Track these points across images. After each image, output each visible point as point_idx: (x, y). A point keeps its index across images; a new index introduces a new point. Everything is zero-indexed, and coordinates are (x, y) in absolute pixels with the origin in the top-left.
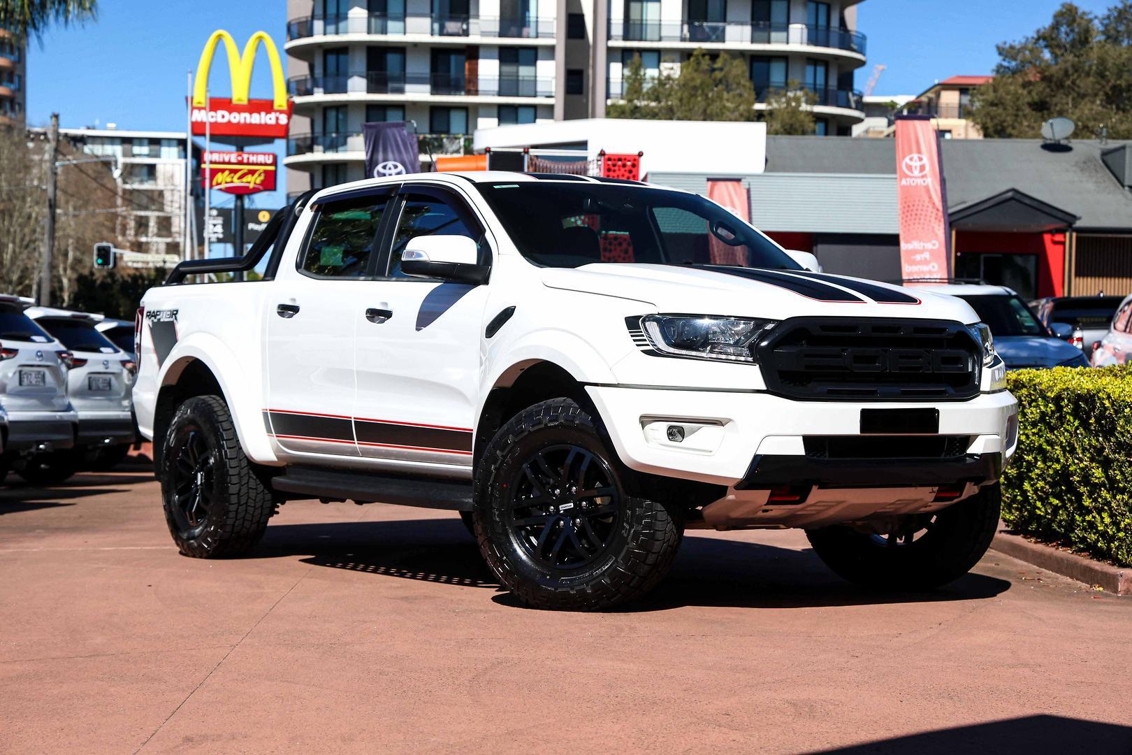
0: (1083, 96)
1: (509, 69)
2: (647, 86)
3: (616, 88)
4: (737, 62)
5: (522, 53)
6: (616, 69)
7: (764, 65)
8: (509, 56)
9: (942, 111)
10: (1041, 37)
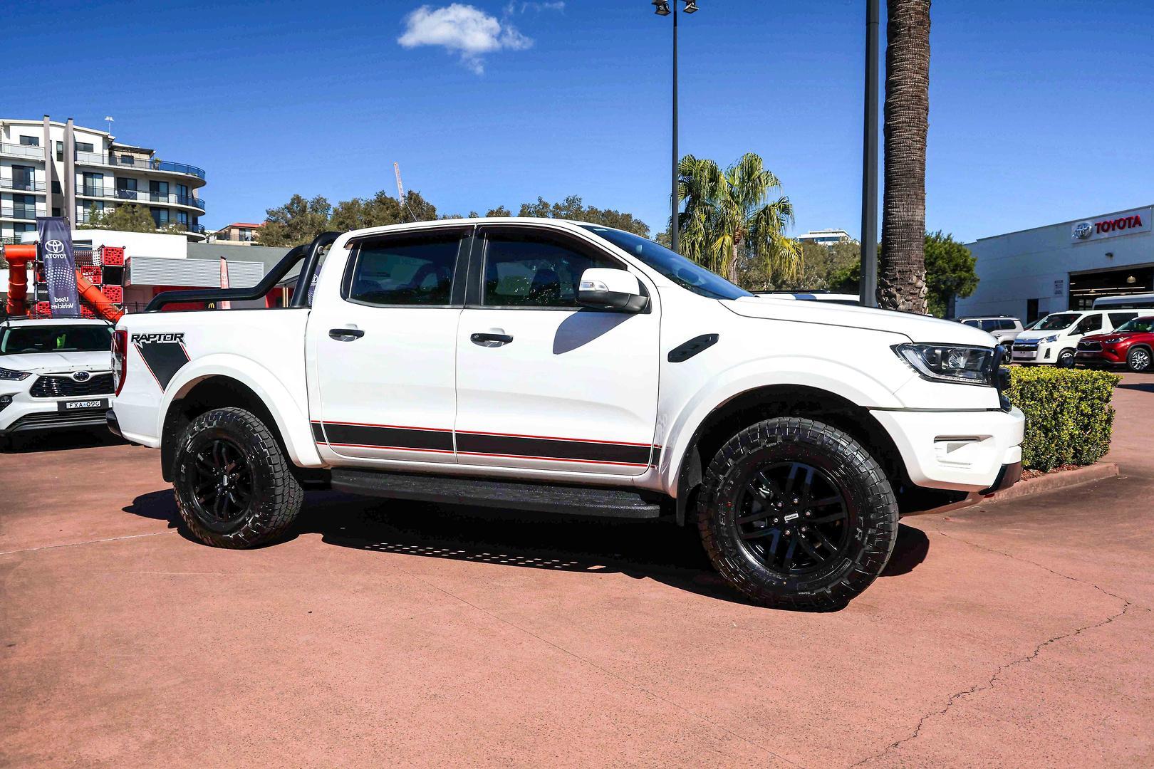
0: (305, 234)
1: (19, 205)
2: (101, 218)
3: (80, 218)
4: (145, 209)
5: (26, 198)
6: (80, 209)
7: (157, 211)
8: (18, 198)
9: (232, 237)
10: (286, 208)
